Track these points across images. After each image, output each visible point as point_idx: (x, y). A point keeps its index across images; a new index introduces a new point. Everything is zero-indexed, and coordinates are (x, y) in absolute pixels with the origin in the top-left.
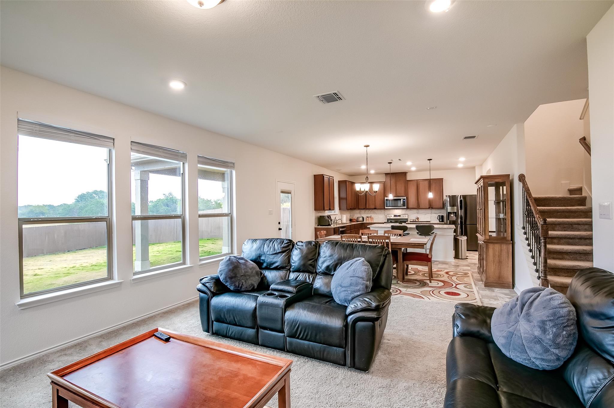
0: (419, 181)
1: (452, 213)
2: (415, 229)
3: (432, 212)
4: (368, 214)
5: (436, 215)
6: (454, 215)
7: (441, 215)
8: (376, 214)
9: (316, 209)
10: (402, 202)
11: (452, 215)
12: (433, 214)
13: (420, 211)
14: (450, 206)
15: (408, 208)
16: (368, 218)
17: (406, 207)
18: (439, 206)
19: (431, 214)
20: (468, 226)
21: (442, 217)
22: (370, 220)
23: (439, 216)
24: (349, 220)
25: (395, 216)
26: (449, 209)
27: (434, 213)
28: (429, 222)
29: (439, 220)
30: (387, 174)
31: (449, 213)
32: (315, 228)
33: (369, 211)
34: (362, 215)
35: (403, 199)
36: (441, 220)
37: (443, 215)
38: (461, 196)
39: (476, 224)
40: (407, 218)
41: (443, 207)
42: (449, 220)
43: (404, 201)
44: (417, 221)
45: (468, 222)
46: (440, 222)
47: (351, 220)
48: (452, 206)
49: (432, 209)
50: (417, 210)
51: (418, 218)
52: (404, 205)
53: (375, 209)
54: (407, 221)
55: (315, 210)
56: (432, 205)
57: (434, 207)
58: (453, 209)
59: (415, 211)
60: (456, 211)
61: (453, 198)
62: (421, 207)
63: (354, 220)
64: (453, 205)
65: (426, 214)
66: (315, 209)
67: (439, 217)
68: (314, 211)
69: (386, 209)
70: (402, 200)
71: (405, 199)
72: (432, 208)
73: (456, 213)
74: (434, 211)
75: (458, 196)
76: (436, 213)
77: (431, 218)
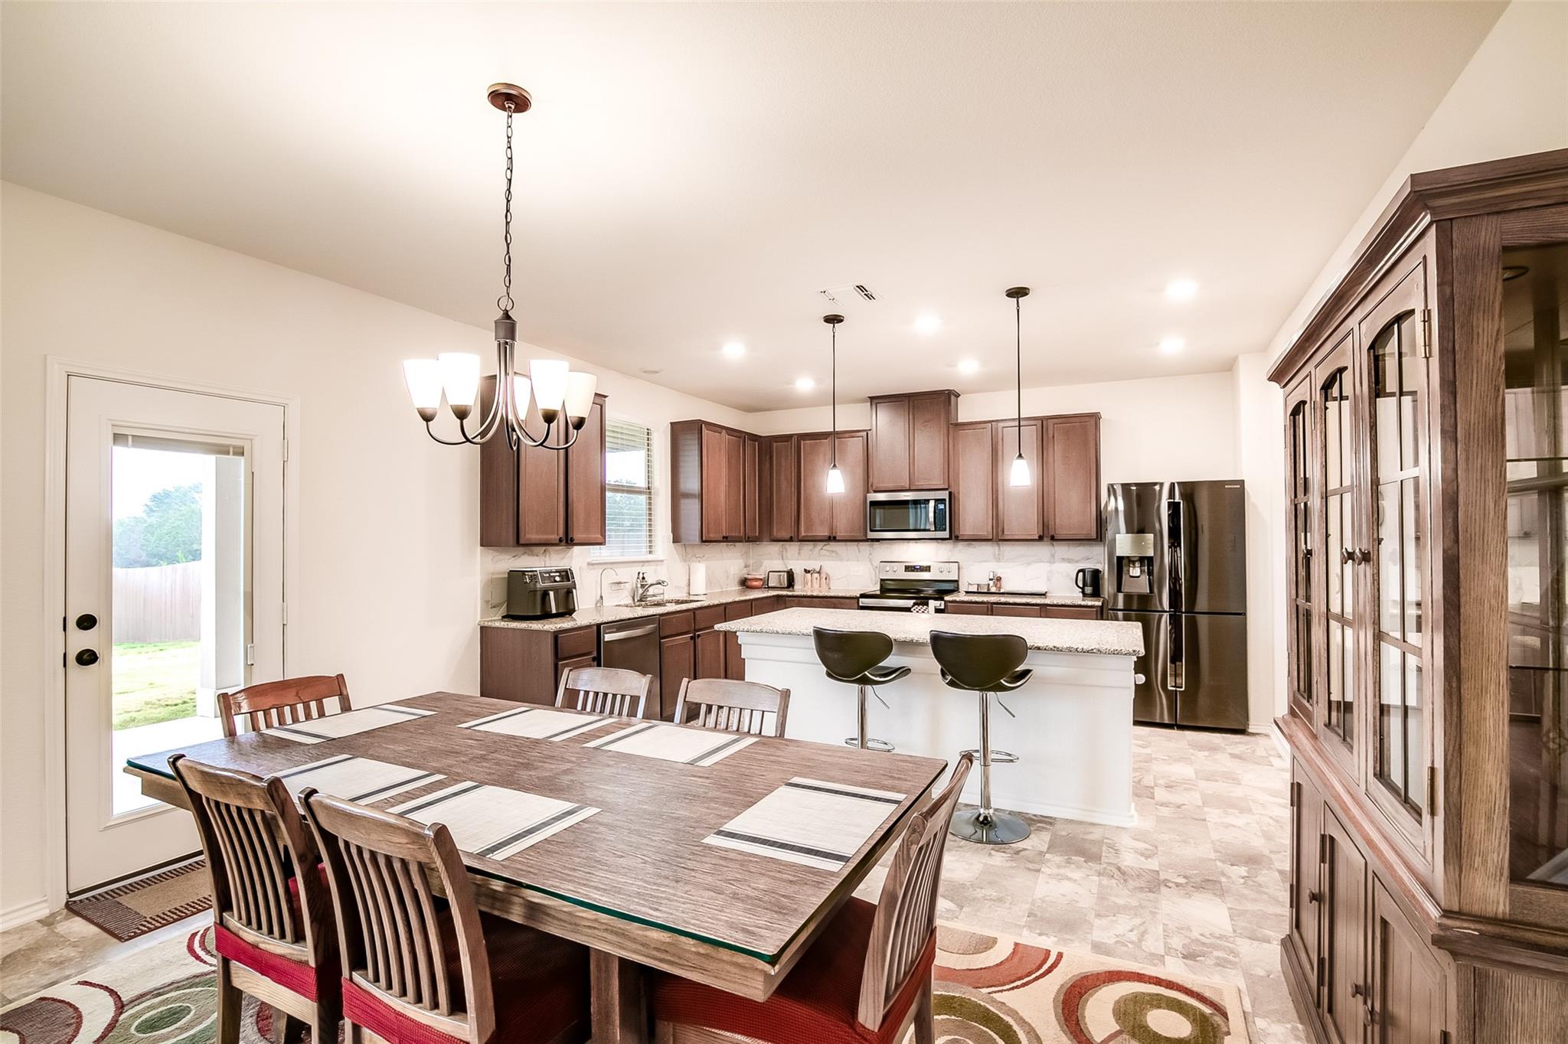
0: (1001, 425)
1: (1134, 562)
2: (930, 649)
3: (1053, 556)
4: (809, 559)
5: (1068, 565)
6: (1142, 572)
7: (1090, 565)
8: (841, 560)
9: (488, 540)
10: (931, 515)
11: (1135, 571)
12: (1057, 564)
13: (1008, 549)
14: (1127, 533)
15: (954, 537)
16: (809, 575)
17: (946, 534)
18: (1082, 533)
19: (1050, 562)
20: (1203, 622)
21: (1096, 574)
22: (816, 586)
23: (1083, 571)
24: (736, 581)
25: (908, 569)
26: (1124, 544)
27: (1064, 560)
28: (1044, 595)
29: (1083, 589)
30: (875, 400)
31: (1120, 559)
32: (483, 629)
33: (815, 546)
34: (791, 562)
35: (938, 501)
36: (1089, 590)
37: (1099, 567)
38: (1172, 485)
39: (1241, 614)
40: (956, 578)
41: (1099, 533)
42: (1119, 590)
43: (941, 506)
44: (993, 590)
45: (1202, 603)
46: (1084, 594)
47: (745, 583)
48: (1136, 530)
49: (1054, 543)
50: (997, 548)
51: (999, 579)
52: (939, 525)
53: (832, 539)
54: (956, 590)
55: (482, 545)
56: (1051, 523)
57: (1061, 532)
58: (1137, 544)
59: (987, 549)
60: (1151, 553)
61: (1140, 497)
62: (1008, 534)
63: (755, 583)
64: (1139, 526)
65: (1029, 564)
66: (482, 539)
67: (1081, 574)
68: (479, 548)
69: (873, 540)
70: (932, 504)
71: (943, 501)
72: (1053, 538)
73: (1150, 560)
74: (1061, 550)
75: (1161, 485)
76: (1069, 561)
77: (1049, 580)
